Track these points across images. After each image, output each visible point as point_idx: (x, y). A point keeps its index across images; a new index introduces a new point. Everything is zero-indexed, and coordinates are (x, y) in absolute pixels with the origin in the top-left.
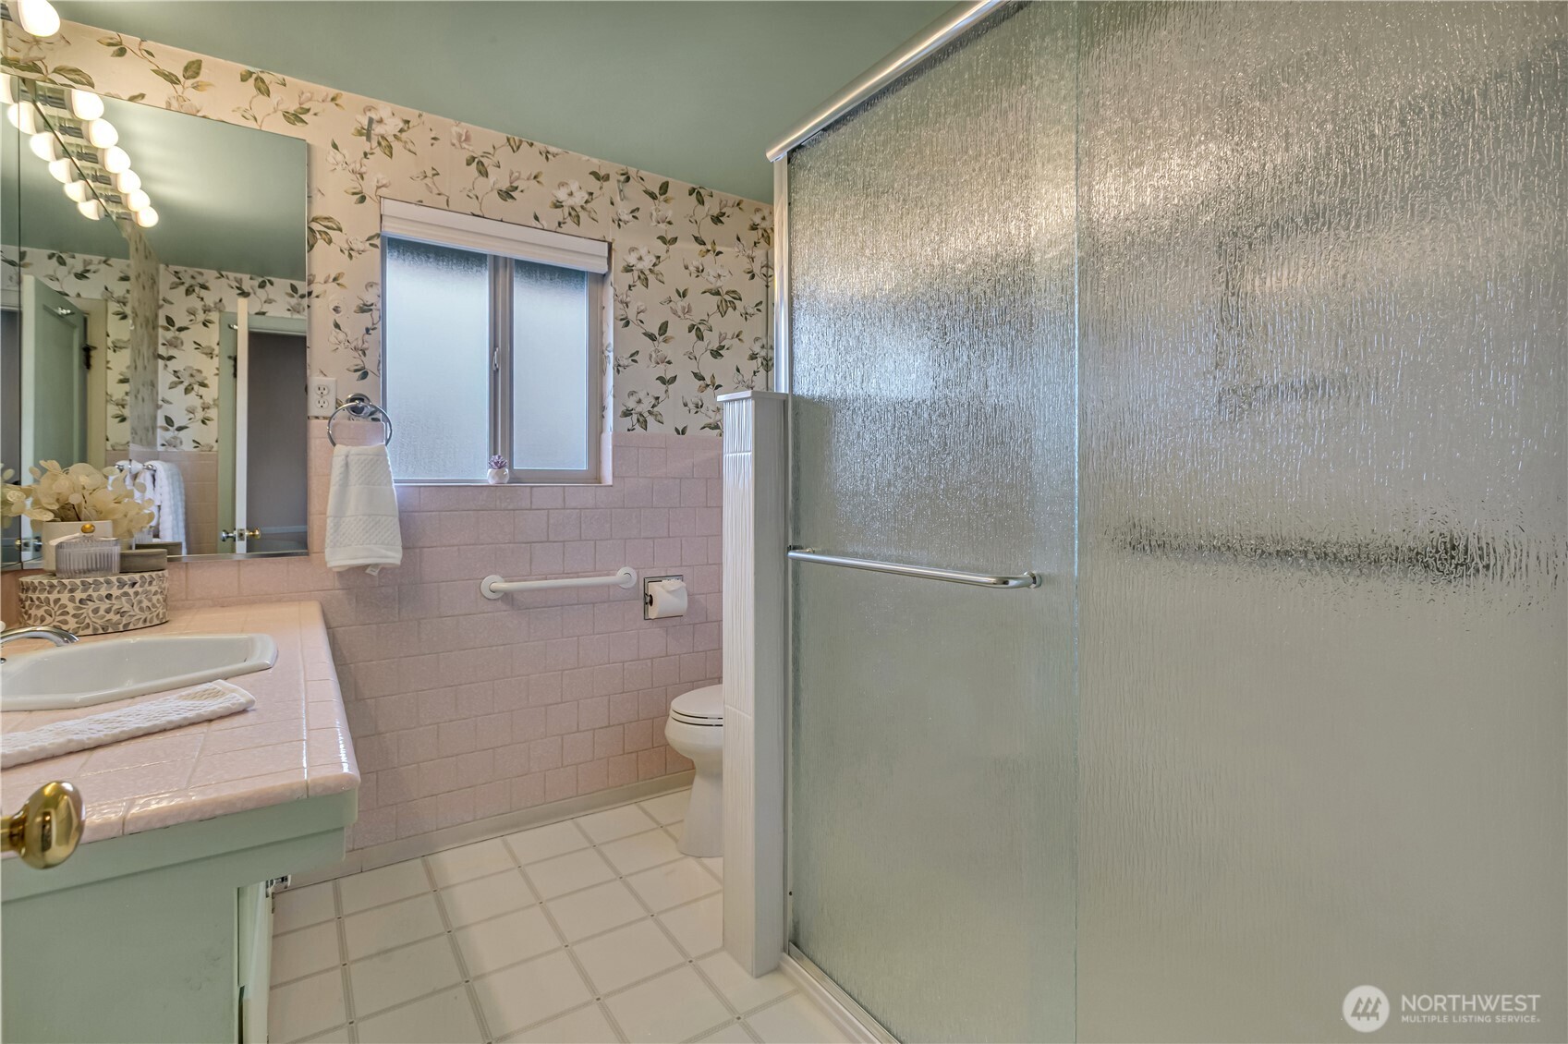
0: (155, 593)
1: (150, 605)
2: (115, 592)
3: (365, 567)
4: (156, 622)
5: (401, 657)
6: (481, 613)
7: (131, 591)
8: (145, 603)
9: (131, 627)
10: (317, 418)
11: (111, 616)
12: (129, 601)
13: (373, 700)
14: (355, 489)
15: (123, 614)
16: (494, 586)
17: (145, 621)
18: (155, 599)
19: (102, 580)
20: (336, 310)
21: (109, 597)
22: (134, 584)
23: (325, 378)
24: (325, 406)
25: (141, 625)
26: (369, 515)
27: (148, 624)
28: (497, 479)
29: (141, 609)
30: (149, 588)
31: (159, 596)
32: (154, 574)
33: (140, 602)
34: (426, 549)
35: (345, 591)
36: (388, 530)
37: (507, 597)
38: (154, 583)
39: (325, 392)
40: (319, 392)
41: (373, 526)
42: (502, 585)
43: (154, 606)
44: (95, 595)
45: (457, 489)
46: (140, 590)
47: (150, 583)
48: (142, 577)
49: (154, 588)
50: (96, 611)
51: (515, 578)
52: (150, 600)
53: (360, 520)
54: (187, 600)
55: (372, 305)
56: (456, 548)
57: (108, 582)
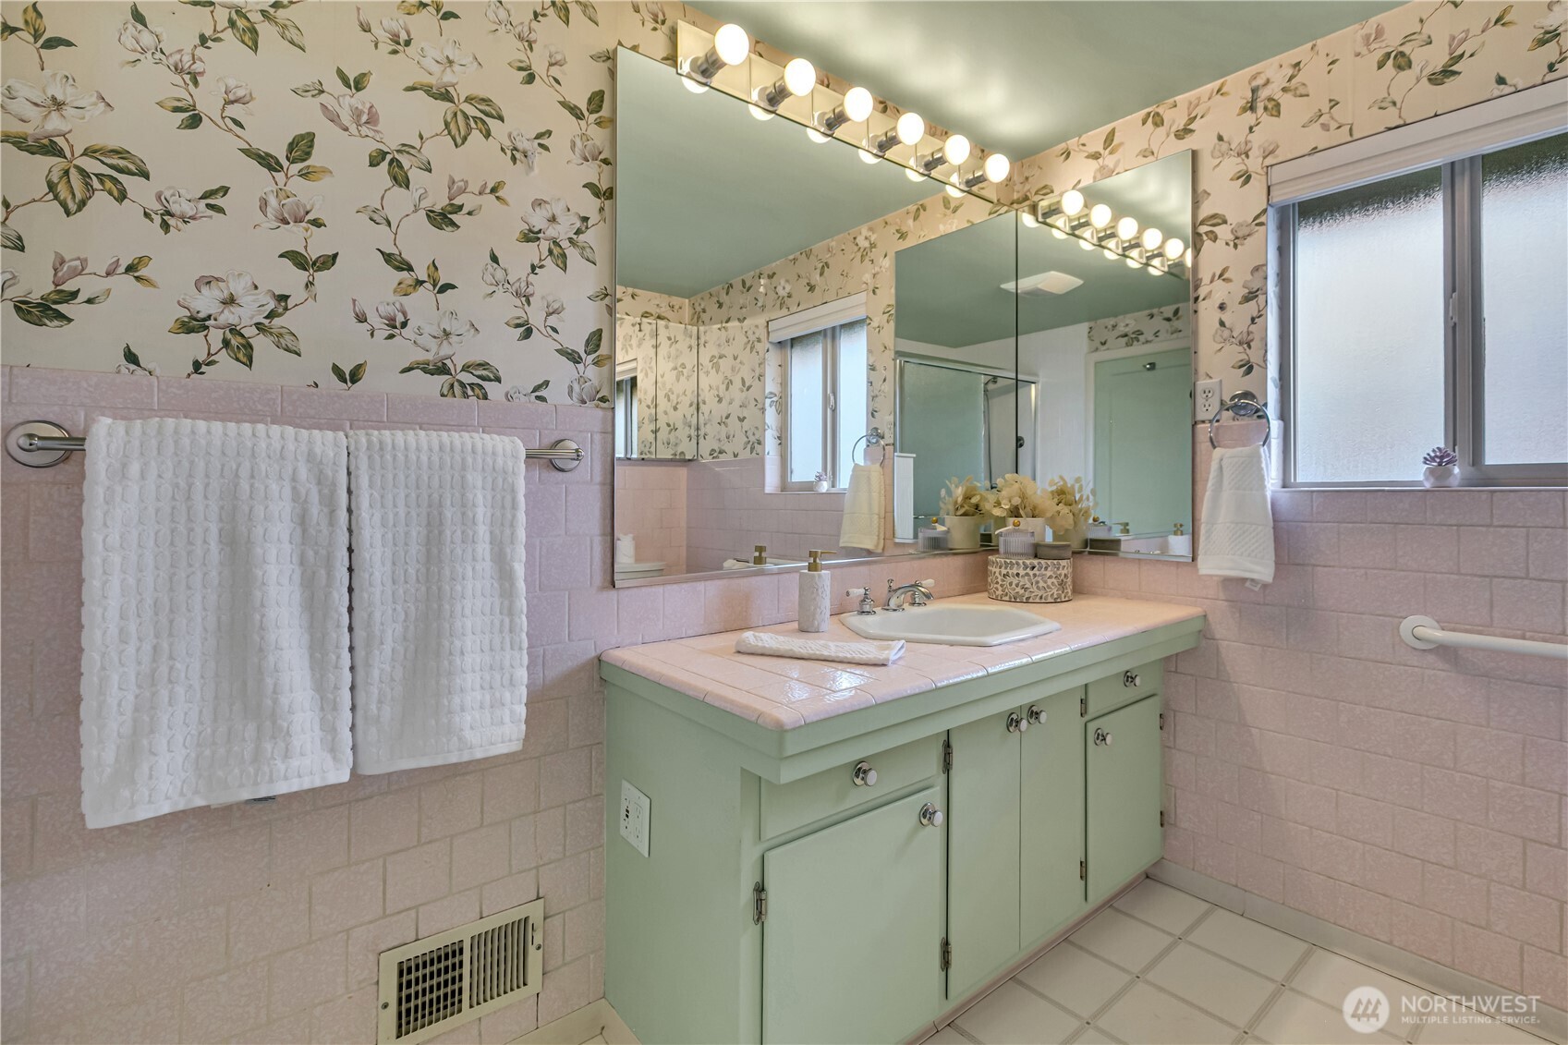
0: (1050, 577)
1: (1045, 585)
2: (1022, 572)
3: (1244, 580)
4: (1050, 600)
5: (1289, 692)
6: (1399, 664)
7: (1031, 573)
8: (1041, 584)
9: (1031, 600)
10: (1203, 422)
11: (1018, 589)
12: (1030, 580)
13: (1257, 730)
14: (1226, 495)
15: (1026, 589)
16: (1420, 631)
17: (1041, 598)
18: (1049, 581)
19: (1014, 561)
20: (1222, 307)
21: (1018, 575)
22: (1033, 568)
23: (1211, 381)
24: (1210, 409)
25: (1038, 600)
26: (1237, 523)
27: (1043, 601)
28: (1432, 480)
29: (1038, 588)
30: (1045, 572)
31: (1053, 580)
32: (1049, 562)
33: (1037, 582)
34: (1319, 568)
35: (1226, 603)
36: (1257, 541)
37: (1445, 652)
38: (1049, 569)
39: (1210, 395)
40: (1205, 395)
41: (1240, 536)
42: (1439, 635)
43: (1048, 587)
44: (1010, 572)
45: (1364, 494)
46: (1038, 573)
47: (1046, 568)
48: (1039, 563)
49: (1049, 573)
50: (1011, 584)
51: (1462, 627)
52: (1045, 582)
53: (1228, 528)
54: (1104, 588)
55: (1258, 290)
56: (1363, 571)
57: (1018, 564)
